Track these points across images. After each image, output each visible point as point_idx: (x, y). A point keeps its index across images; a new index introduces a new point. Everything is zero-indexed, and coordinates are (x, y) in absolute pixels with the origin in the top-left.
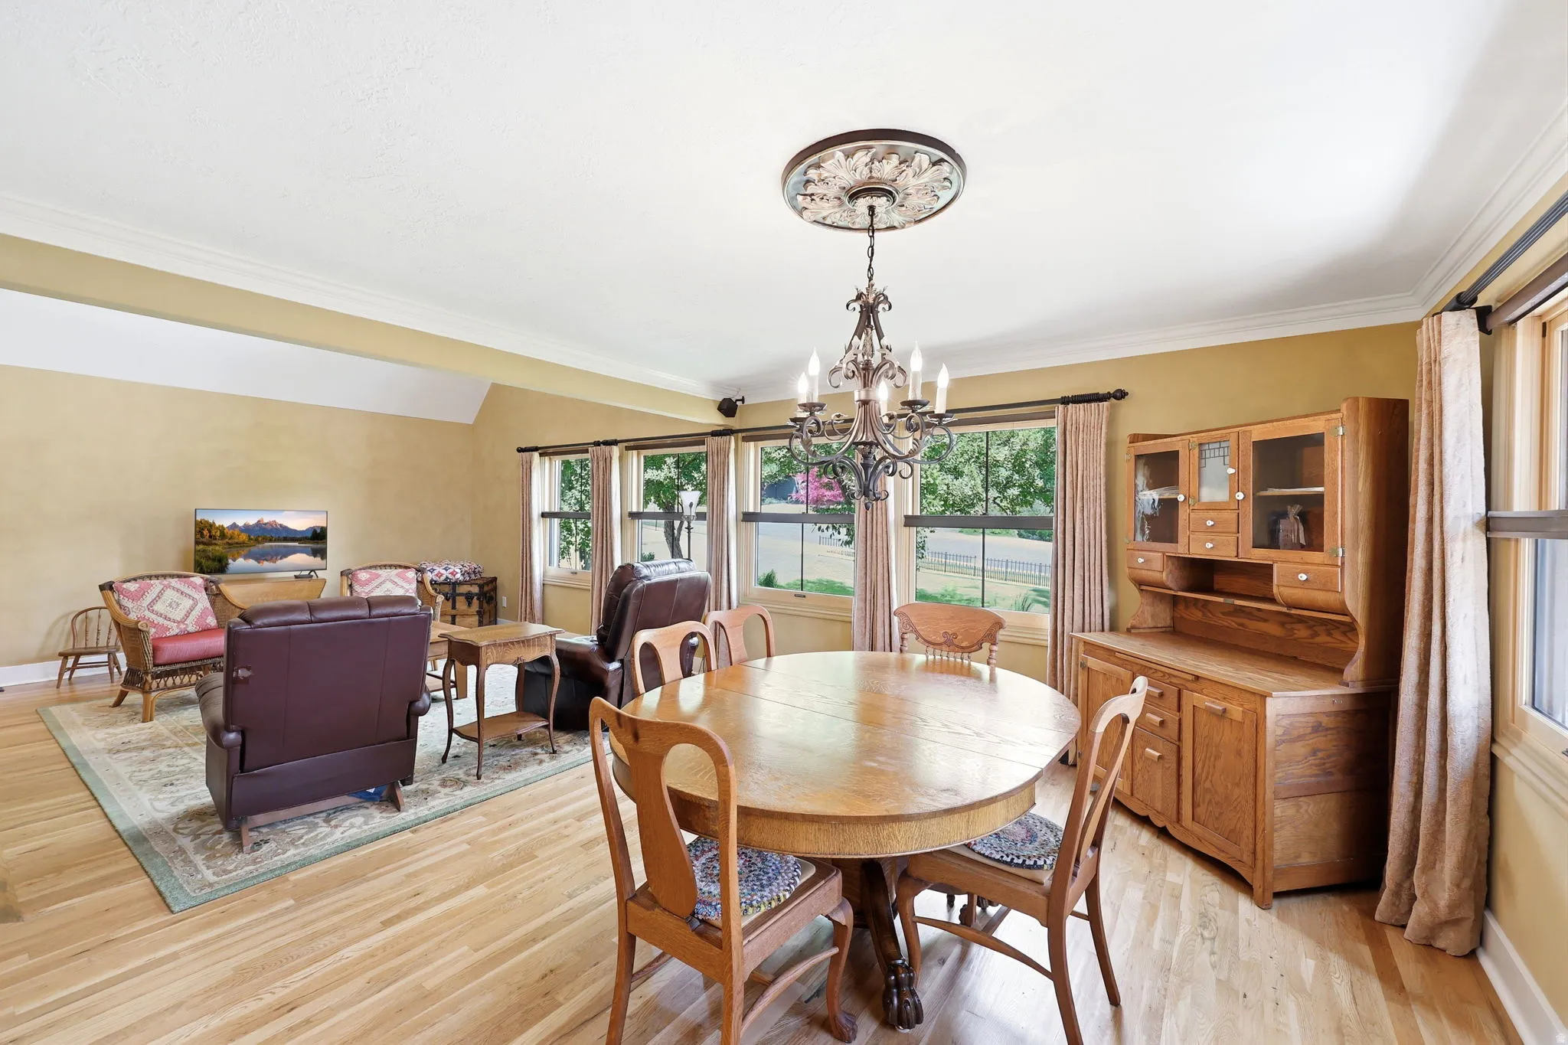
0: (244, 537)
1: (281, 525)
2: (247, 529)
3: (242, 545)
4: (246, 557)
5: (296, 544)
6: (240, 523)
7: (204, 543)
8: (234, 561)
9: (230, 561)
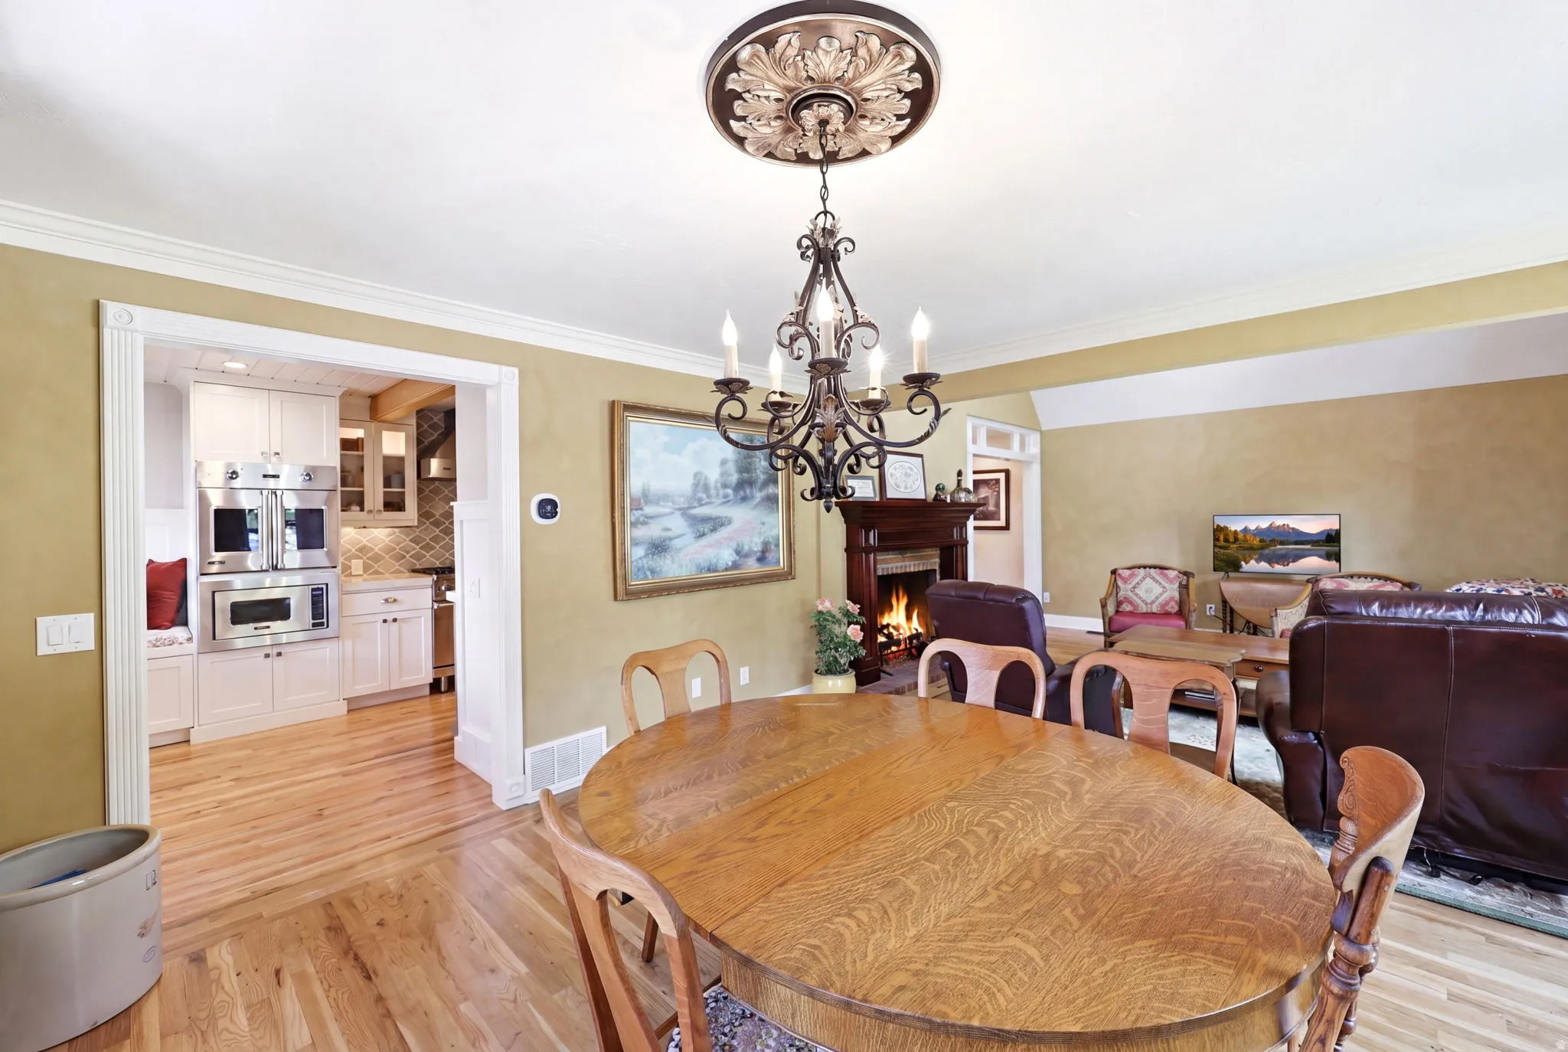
0: (1256, 542)
1: (1293, 529)
2: (1259, 532)
3: (1252, 549)
4: (1258, 561)
5: (1308, 547)
6: (1252, 527)
7: (1220, 547)
8: (1246, 563)
9: (1243, 563)
